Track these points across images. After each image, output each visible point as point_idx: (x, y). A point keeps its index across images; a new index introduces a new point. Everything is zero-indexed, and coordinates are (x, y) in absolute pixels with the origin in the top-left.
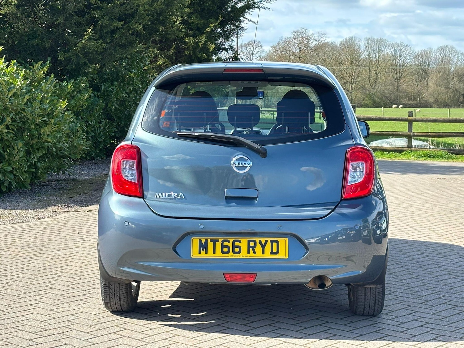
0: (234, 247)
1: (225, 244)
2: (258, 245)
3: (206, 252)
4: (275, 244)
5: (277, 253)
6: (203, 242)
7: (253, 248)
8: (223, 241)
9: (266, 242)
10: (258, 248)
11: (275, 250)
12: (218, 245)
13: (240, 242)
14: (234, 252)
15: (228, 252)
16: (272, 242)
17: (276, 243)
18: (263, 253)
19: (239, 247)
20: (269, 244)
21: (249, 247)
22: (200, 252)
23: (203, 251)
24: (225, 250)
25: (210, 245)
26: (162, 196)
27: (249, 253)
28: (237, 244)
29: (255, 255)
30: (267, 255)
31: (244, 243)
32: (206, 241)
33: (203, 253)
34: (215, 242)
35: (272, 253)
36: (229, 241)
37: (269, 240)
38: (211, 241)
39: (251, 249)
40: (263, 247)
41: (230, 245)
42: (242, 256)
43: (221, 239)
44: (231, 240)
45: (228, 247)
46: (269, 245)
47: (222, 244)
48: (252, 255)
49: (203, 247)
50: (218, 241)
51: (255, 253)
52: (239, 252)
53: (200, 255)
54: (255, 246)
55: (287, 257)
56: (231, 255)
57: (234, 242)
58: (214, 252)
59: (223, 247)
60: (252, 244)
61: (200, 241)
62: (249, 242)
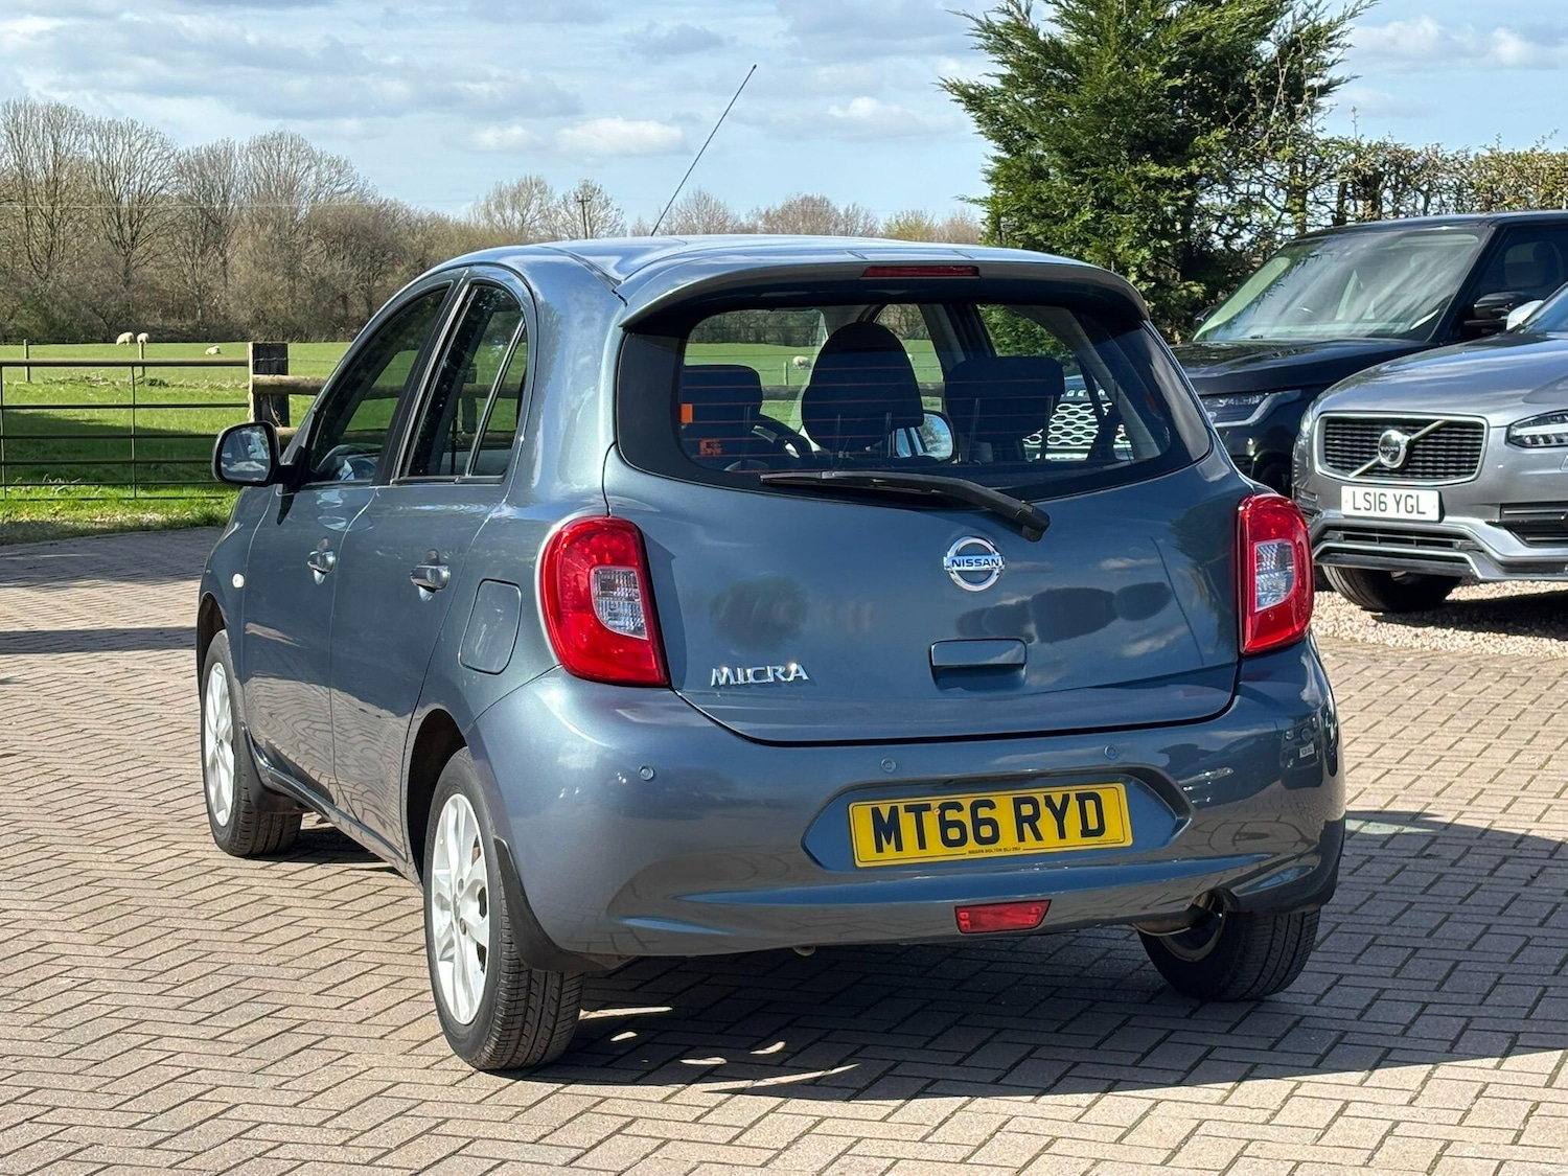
0: (978, 823)
1: (951, 815)
2: (1045, 812)
3: (899, 847)
4: (1090, 805)
5: (1100, 831)
6: (885, 815)
7: (1033, 820)
8: (944, 808)
9: (1066, 799)
10: (1047, 822)
11: (1093, 824)
12: (931, 821)
13: (991, 805)
14: (980, 840)
15: (962, 841)
16: (1081, 798)
17: (1093, 801)
18: (1062, 835)
19: (992, 823)
20: (1074, 805)
21: (1020, 820)
22: (879, 849)
23: (889, 842)
24: (954, 834)
25: (907, 822)
26: (736, 679)
27: (1021, 838)
28: (983, 813)
29: (1040, 844)
30: (1075, 840)
31: (1003, 810)
32: (894, 811)
33: (889, 849)
34: (918, 811)
35: (1086, 832)
36: (959, 808)
37: (1073, 791)
38: (908, 809)
39: (1026, 826)
40: (1060, 815)
41: (965, 817)
42: (1005, 850)
43: (936, 802)
44: (966, 801)
45: (960, 825)
46: (1073, 807)
47: (942, 817)
48: (1030, 845)
49: (886, 829)
50: (927, 808)
51: (1038, 837)
52: (994, 839)
53: (880, 856)
54: (1036, 815)
55: (1129, 842)
56: (971, 850)
57: (975, 807)
58: (922, 845)
59: (945, 825)
60: (1027, 810)
61: (876, 813)
62: (1018, 803)
